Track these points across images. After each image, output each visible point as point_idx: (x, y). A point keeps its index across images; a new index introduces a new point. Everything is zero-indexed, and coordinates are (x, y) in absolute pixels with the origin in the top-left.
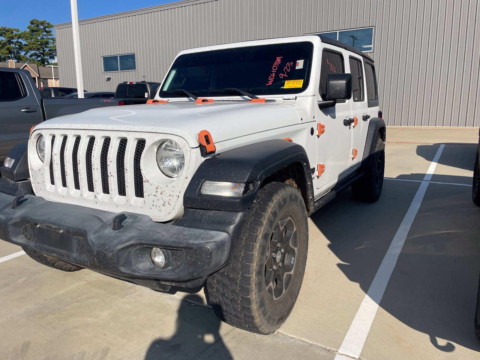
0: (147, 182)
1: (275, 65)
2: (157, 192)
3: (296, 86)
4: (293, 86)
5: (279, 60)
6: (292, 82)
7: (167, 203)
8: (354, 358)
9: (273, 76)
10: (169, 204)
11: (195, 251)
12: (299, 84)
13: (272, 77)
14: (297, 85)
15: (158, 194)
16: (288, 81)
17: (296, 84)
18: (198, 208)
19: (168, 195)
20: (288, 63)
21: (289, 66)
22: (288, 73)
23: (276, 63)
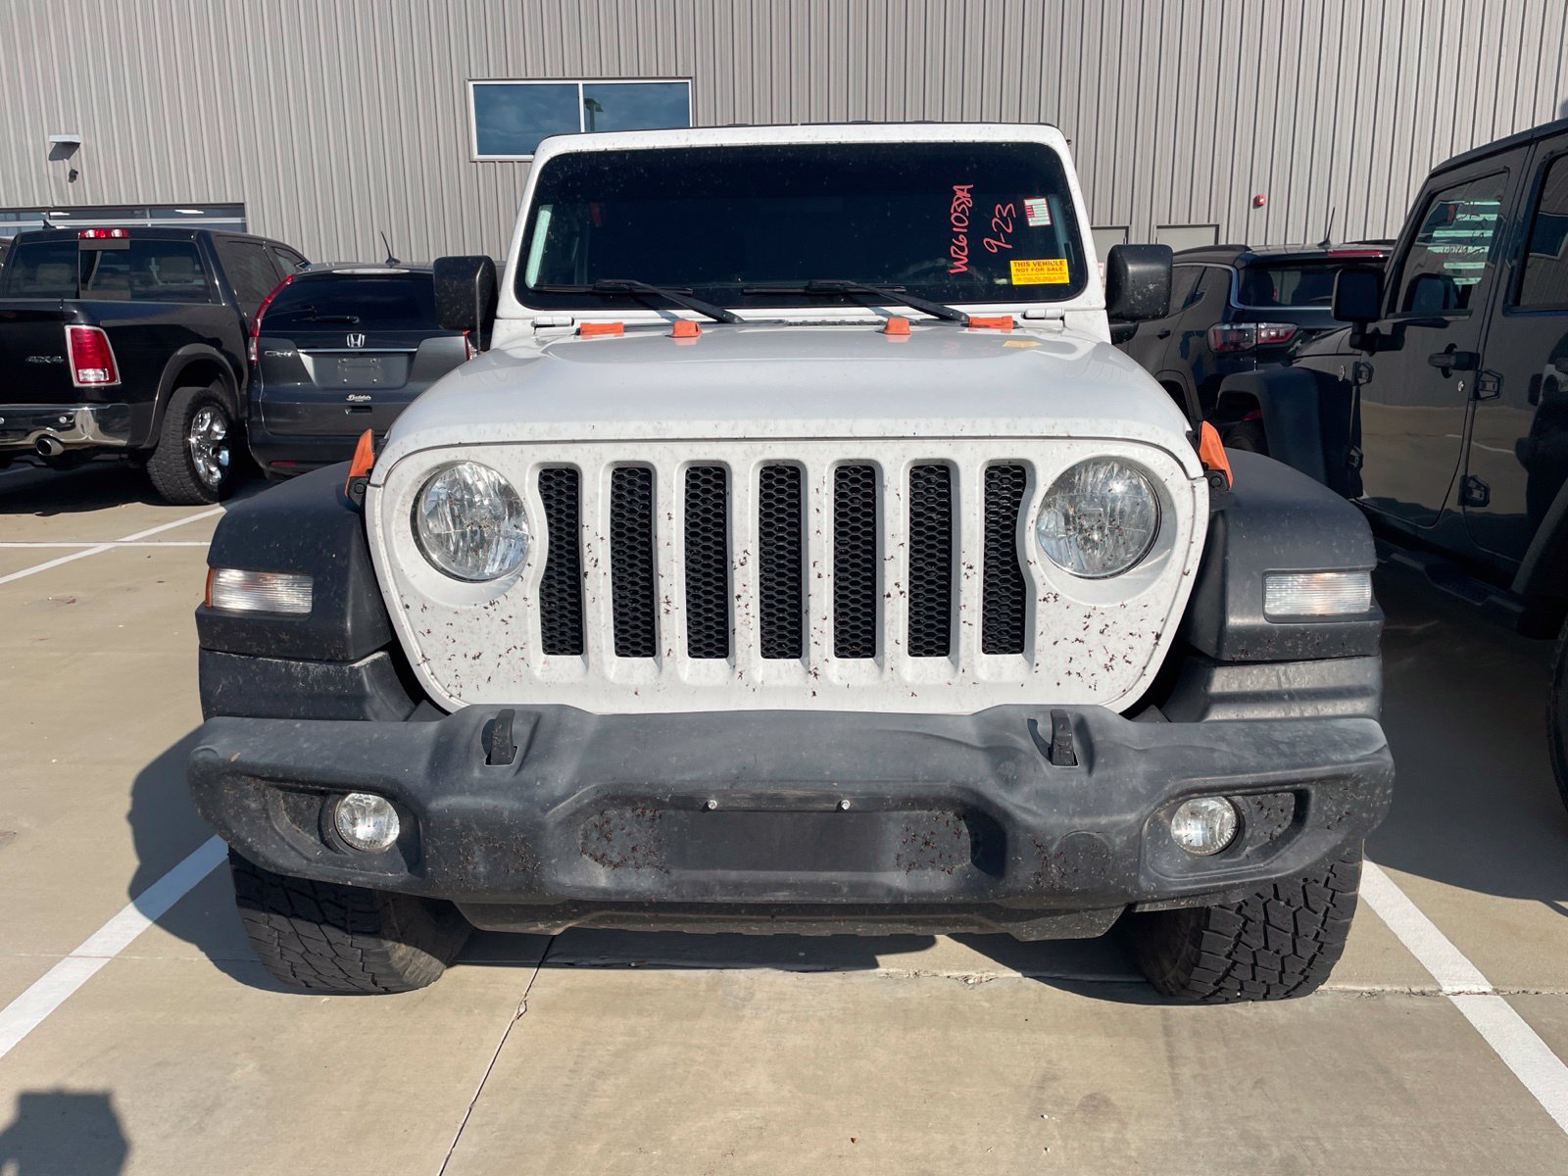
0: (1052, 599)
1: (955, 211)
2: (1087, 627)
3: (1050, 279)
4: (1042, 276)
5: (962, 194)
6: (1032, 266)
7: (1119, 659)
8: (1485, 993)
9: (964, 244)
10: (1127, 661)
11: (1356, 784)
12: (1057, 272)
13: (962, 249)
14: (1052, 276)
15: (1093, 637)
16: (1020, 262)
17: (1046, 271)
18: (1267, 659)
19: (1124, 633)
20: (999, 206)
21: (1005, 215)
22: (1009, 238)
23: (959, 205)
